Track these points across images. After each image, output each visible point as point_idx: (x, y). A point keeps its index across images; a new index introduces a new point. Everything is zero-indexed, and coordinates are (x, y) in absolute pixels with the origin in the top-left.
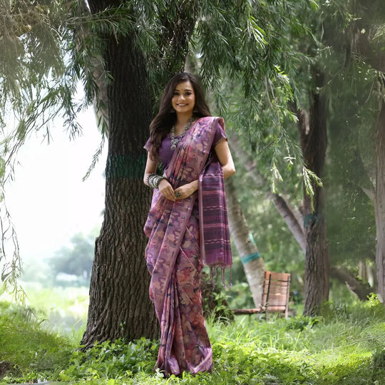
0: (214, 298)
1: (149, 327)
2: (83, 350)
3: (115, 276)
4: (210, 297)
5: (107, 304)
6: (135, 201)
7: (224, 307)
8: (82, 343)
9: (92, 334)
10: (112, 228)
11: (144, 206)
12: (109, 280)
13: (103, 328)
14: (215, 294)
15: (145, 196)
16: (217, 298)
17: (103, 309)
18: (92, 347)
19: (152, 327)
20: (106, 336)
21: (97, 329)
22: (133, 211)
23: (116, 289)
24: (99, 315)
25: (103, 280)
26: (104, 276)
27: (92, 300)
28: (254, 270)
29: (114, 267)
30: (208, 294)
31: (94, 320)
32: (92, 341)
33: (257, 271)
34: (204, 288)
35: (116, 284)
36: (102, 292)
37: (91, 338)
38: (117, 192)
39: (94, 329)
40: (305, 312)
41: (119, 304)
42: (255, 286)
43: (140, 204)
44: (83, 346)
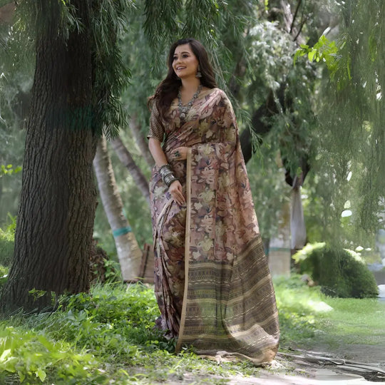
0: (104, 264)
1: (75, 282)
4: (99, 263)
6: (70, 153)
7: (113, 273)
11: (78, 160)
14: (105, 260)
15: (80, 150)
16: (107, 265)
19: (78, 282)
22: (67, 163)
28: (126, 243)
30: (98, 260)
34: (94, 255)
42: (125, 259)
43: (74, 157)
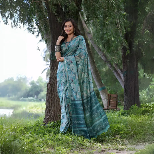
2: (44, 125)
3: (55, 97)
5: (53, 108)
8: (44, 122)
9: (47, 119)
10: (54, 79)
12: (53, 99)
13: (51, 117)
17: (51, 110)
18: (47, 124)
20: (53, 120)
21: (49, 117)
23: (56, 102)
24: (50, 112)
25: (51, 99)
26: (51, 97)
27: (47, 106)
29: (55, 94)
31: (48, 114)
32: (47, 122)
33: (104, 94)
35: (56, 100)
36: (51, 103)
37: (47, 120)
38: (55, 66)
39: (48, 117)
40: (124, 109)
41: (57, 107)
42: (104, 99)
44: (44, 124)
